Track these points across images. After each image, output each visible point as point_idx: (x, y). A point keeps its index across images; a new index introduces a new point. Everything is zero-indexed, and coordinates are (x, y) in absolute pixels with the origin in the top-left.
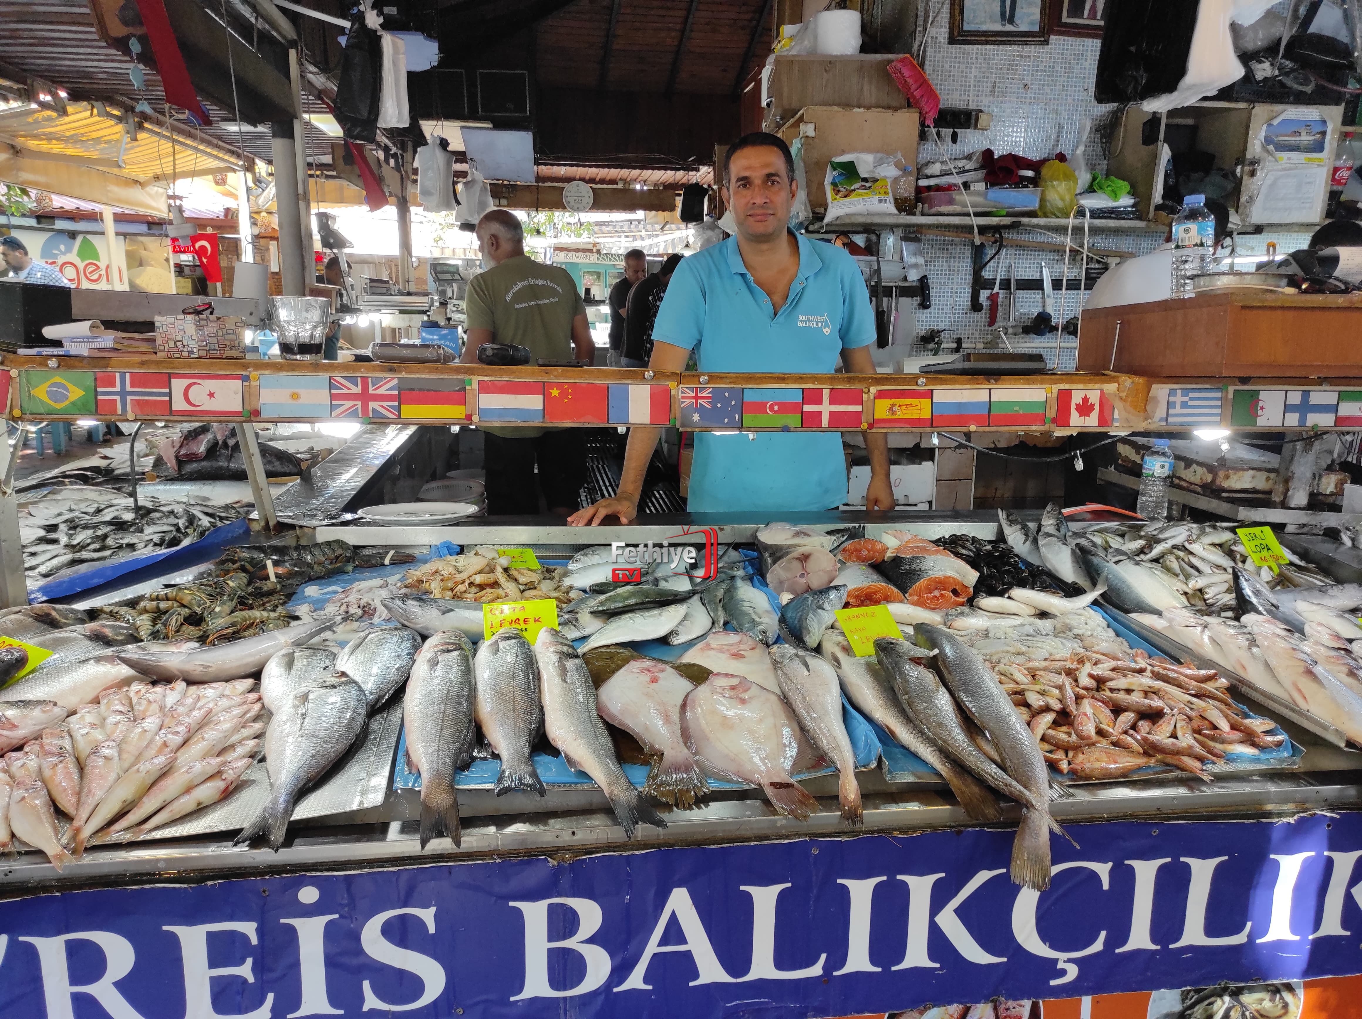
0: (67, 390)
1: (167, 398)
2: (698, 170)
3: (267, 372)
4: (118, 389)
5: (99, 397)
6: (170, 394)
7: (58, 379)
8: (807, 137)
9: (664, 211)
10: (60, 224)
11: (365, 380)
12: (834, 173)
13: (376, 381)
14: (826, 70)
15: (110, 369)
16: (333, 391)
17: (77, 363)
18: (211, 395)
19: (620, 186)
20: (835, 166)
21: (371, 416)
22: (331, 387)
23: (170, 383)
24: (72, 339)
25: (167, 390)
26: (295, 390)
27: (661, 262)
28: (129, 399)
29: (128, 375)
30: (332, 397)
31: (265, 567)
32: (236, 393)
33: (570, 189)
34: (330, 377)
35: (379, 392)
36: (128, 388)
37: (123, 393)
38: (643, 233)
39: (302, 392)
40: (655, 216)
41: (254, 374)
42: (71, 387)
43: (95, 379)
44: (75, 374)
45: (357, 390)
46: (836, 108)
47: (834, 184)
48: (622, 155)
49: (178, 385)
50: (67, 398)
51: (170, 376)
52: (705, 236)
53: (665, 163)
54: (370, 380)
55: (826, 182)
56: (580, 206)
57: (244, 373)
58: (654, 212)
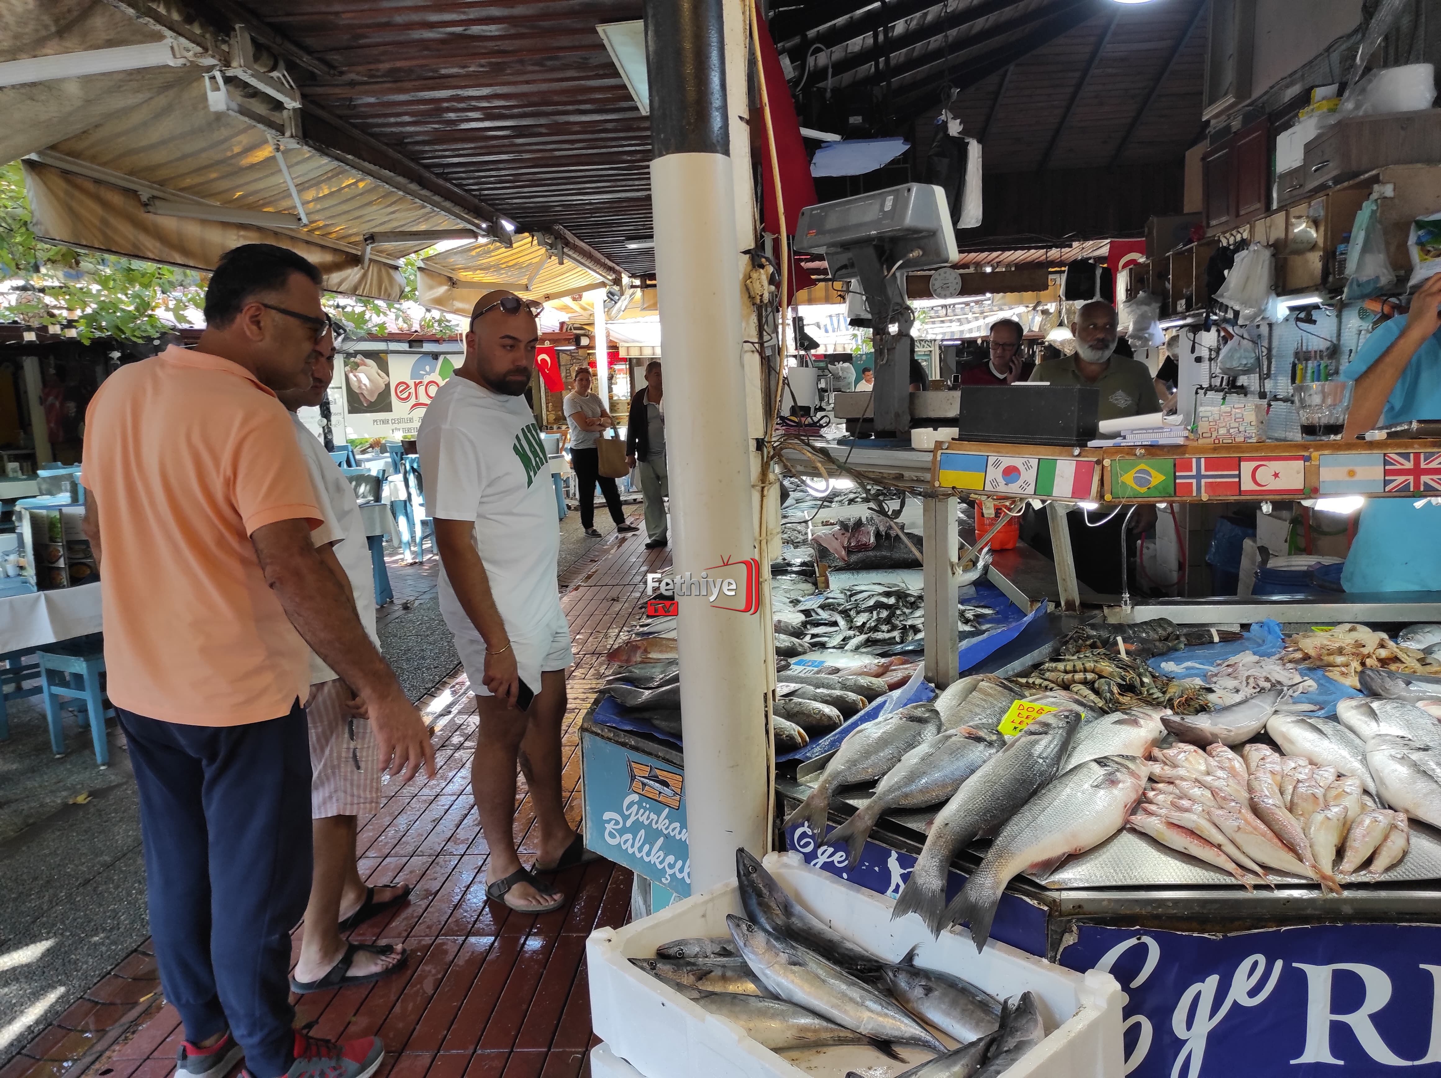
0: (1150, 475)
1: (1237, 480)
2: (1070, 246)
3: (1326, 452)
4: (1194, 473)
5: (1178, 481)
6: (1239, 476)
7: (1142, 466)
8: (1385, 198)
9: (1012, 291)
10: (427, 347)
11: (1417, 455)
12: (1420, 233)
13: (1428, 456)
14: (1402, 128)
15: (1187, 456)
16: (1387, 467)
17: (1158, 452)
18: (1276, 475)
19: (972, 270)
20: (1420, 225)
21: (1422, 489)
22: (1385, 463)
23: (1240, 466)
24: (1132, 431)
25: (1237, 472)
26: (1351, 468)
27: (956, 346)
28: (1203, 481)
29: (1203, 460)
30: (1386, 473)
31: (1116, 643)
32: (1298, 473)
33: (937, 277)
34: (1385, 455)
35: (1431, 466)
36: (1203, 472)
37: (1199, 477)
38: (970, 316)
39: (1358, 470)
40: (1003, 298)
41: (1315, 454)
42: (1153, 472)
43: (1175, 465)
44: (1159, 461)
45: (1409, 465)
46: (1419, 165)
47: (1420, 243)
48: (991, 238)
49: (1247, 467)
50: (1149, 482)
51: (1240, 459)
52: (1139, 312)
53: (1036, 242)
54: (1422, 456)
55: (1410, 243)
56: (948, 293)
57: (1306, 454)
58: (1001, 294)
